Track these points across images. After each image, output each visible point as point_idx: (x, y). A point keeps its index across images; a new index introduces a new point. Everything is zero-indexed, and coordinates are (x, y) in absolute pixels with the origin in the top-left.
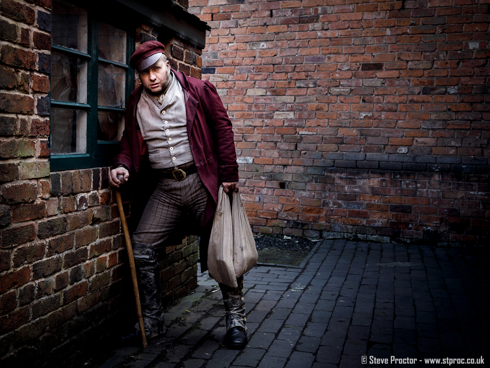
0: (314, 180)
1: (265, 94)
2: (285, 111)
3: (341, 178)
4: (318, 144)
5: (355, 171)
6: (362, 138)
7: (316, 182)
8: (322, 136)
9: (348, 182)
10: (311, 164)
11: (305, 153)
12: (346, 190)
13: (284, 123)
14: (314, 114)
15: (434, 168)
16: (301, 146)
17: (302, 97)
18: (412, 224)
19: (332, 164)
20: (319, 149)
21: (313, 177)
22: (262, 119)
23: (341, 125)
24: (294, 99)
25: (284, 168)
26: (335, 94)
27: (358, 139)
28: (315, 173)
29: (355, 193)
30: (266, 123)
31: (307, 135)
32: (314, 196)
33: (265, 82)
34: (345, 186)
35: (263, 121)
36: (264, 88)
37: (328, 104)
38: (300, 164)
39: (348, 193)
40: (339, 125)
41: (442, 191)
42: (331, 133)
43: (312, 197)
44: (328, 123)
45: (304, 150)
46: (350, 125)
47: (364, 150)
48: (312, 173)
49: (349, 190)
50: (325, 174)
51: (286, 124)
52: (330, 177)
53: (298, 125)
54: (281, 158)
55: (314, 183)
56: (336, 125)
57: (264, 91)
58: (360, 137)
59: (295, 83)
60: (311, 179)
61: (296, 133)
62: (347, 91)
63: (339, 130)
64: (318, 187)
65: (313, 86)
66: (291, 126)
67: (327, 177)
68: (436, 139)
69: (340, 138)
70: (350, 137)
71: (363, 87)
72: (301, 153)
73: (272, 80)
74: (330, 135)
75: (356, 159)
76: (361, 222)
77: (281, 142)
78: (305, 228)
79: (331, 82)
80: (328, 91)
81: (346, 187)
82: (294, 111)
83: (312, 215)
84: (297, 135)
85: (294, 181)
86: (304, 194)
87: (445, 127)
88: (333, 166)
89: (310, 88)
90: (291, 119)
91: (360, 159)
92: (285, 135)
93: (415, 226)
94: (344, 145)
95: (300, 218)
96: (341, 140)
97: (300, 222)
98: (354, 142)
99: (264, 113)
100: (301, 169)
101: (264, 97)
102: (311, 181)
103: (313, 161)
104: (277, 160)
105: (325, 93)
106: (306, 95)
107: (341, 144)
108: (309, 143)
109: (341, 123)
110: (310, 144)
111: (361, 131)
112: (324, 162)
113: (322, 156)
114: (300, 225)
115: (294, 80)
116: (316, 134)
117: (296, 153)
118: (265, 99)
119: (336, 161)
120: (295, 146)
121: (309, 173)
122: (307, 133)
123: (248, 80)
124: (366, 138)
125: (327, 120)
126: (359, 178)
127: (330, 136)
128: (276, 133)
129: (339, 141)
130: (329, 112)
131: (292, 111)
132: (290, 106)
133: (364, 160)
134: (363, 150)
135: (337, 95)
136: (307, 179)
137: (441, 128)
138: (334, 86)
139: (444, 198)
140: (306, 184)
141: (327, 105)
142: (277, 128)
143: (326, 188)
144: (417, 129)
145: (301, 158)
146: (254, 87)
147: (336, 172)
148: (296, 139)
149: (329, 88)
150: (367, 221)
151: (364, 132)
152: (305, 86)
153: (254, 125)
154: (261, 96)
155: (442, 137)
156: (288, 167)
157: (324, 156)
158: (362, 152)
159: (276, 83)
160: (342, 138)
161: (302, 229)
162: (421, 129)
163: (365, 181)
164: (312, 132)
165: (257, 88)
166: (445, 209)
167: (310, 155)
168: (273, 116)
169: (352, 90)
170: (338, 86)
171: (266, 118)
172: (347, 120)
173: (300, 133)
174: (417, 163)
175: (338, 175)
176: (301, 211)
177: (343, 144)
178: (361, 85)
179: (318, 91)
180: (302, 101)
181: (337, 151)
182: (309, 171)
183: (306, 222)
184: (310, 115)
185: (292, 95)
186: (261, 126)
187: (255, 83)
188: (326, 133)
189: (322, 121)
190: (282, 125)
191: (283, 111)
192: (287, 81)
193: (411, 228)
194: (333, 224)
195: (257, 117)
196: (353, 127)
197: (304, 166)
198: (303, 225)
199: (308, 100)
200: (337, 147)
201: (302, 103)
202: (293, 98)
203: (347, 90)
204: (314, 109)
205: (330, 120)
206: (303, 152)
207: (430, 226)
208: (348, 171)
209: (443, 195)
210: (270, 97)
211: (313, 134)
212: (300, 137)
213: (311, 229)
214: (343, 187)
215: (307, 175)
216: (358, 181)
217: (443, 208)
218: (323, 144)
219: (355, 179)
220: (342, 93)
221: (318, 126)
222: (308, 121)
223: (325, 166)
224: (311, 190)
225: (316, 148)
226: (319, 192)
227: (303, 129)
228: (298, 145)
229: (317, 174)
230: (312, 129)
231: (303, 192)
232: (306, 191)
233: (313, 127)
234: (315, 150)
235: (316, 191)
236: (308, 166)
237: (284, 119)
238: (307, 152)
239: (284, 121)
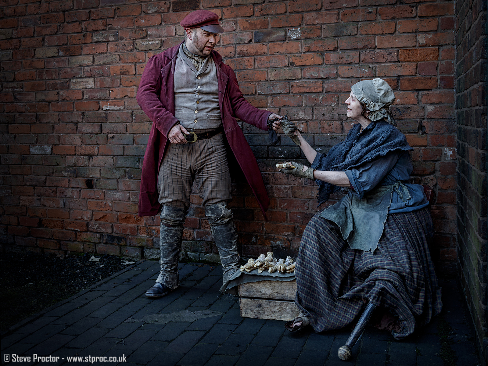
0: (127, 176)
1: (57, 55)
2: (83, 78)
4: (128, 124)
7: (130, 178)
8: (131, 111)
10: (122, 153)
11: (113, 137)
13: (83, 95)
14: (119, 80)
15: (278, 153)
16: (107, 127)
17: (102, 56)
18: (256, 237)
20: (130, 130)
21: (125, 171)
22: (57, 91)
24: (92, 60)
25: (89, 159)
26: (143, 48)
28: (128, 166)
30: (62, 96)
31: (113, 110)
32: (129, 198)
33: (55, 37)
35: (58, 93)
36: (55, 46)
37: (135, 63)
38: (108, 154)
41: (291, 187)
43: (127, 200)
45: (111, 133)
48: (124, 165)
51: (86, 97)
53: (100, 97)
54: (84, 146)
55: (127, 179)
57: (56, 50)
59: (92, 36)
60: (123, 173)
61: (99, 108)
62: (157, 44)
64: (133, 185)
65: (113, 39)
66: (93, 99)
68: (278, 109)
71: (177, 36)
72: (107, 137)
73: (64, 33)
76: (190, 235)
77: (82, 122)
78: (122, 243)
79: (135, 32)
80: (133, 45)
82: (94, 76)
83: (129, 225)
84: (100, 111)
85: (103, 177)
86: (117, 196)
87: (288, 91)
89: (110, 43)
90: (91, 88)
92: (87, 112)
93: (260, 239)
95: (115, 230)
97: (116, 235)
99: (58, 82)
100: (110, 160)
101: (57, 59)
102: (123, 177)
103: (124, 147)
104: (80, 148)
105: (129, 48)
106: (106, 53)
110: (118, 124)
112: (137, 148)
113: (134, 140)
114: (116, 240)
115: (90, 32)
116: (124, 109)
117: (102, 138)
118: (58, 62)
120: (99, 127)
121: (120, 165)
122: (112, 107)
123: (35, 35)
125: (135, 88)
128: (75, 110)
130: (136, 76)
131: (91, 77)
132: (89, 70)
135: (145, 51)
136: (118, 174)
137: (283, 92)
138: (139, 37)
139: (295, 197)
140: (118, 182)
141: (133, 66)
142: (76, 102)
144: (252, 95)
145: (108, 145)
146: (43, 46)
148: (100, 117)
149: (134, 41)
150: (198, 233)
152: (104, 40)
153: (47, 99)
154: (53, 57)
155: (285, 106)
156: (93, 157)
157: (137, 140)
159: (69, 38)
161: (118, 245)
162: (257, 95)
164: (118, 106)
165: (46, 46)
166: (297, 213)
167: (118, 139)
168: (69, 85)
169: (164, 41)
170: (146, 37)
171: (61, 89)
173: (105, 108)
174: (255, 146)
176: (115, 220)
178: (174, 34)
179: (121, 45)
180: (102, 62)
182: (119, 162)
183: (123, 236)
184: (113, 81)
185: (89, 54)
186: (56, 101)
187: (43, 39)
188: (136, 107)
189: (129, 89)
190: (81, 98)
191: (81, 78)
192: (82, 34)
193: (255, 243)
194: (155, 237)
195: (50, 87)
197: (114, 156)
198: (120, 239)
199: (109, 60)
201: (103, 64)
202: (91, 57)
203: (157, 42)
204: (118, 73)
206: (110, 136)
207: (280, 240)
209: (293, 193)
210: (63, 58)
211: (120, 110)
212: (105, 113)
213: (130, 246)
215: (118, 169)
217: (294, 213)
218: (133, 123)
220: (152, 48)
221: (125, 97)
222: (112, 91)
223: (139, 155)
224: (124, 189)
225: (125, 129)
226: (135, 192)
227: (107, 102)
228: (103, 126)
229: (130, 166)
230: (118, 101)
231: (114, 193)
232: (119, 191)
233: (119, 99)
234: (125, 132)
235: (131, 192)
236: (118, 156)
237: (82, 88)
238: (114, 135)
239: (83, 92)
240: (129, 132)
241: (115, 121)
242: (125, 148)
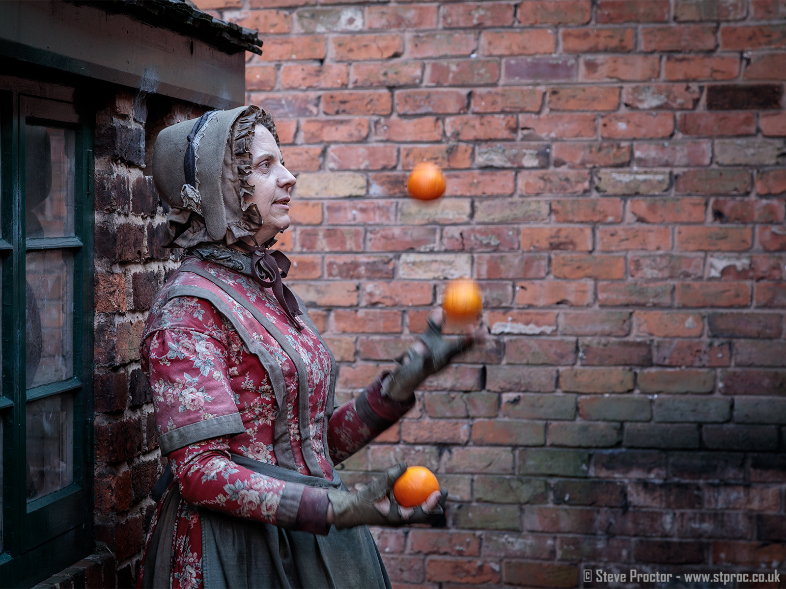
0: (551, 496)
1: (363, 192)
2: (439, 252)
3: (645, 485)
4: (561, 369)
5: (697, 460)
6: (716, 343)
7: (559, 501)
8: (573, 339)
9: (672, 498)
10: (539, 440)
11: (516, 401)
12: (668, 527)
13: (435, 295)
14: (544, 263)
16: (498, 376)
17: (497, 202)
19: (613, 437)
20: (565, 385)
21: (547, 485)
22: (356, 282)
23: (642, 300)
24: (468, 210)
25: (440, 454)
26: (618, 190)
27: (704, 347)
28: (555, 471)
29: (701, 536)
30: (371, 294)
31: (521, 334)
32: (553, 552)
33: (361, 150)
34: (661, 515)
35: (358, 288)
36: (358, 171)
37: (594, 225)
38: (500, 441)
39: (675, 540)
40: (635, 299)
42: (607, 328)
43: (546, 555)
44: (596, 295)
45: (510, 390)
46: (673, 299)
47: (726, 387)
48: (544, 470)
49: (677, 526)
50: (592, 473)
51: (442, 299)
52: (610, 483)
53: (487, 303)
54: (427, 420)
55: (551, 505)
56: (622, 299)
57: (361, 180)
58: (708, 340)
59: (473, 153)
60: (542, 490)
62: (660, 182)
63: (634, 319)
64: (567, 519)
65: (535, 163)
67: (597, 483)
69: (639, 344)
70: (676, 341)
71: (714, 166)
72: (499, 399)
73: (387, 141)
74: (604, 334)
75: (700, 418)
79: (600, 149)
80: (591, 182)
81: (668, 519)
82: (471, 251)
85: (479, 500)
86: (517, 546)
88: (618, 444)
89: (525, 173)
91: (713, 417)
94: (653, 370)
96: (643, 352)
98: (689, 359)
99: (362, 259)
100: (504, 456)
101: (360, 204)
102: (538, 499)
103: (546, 427)
104: (414, 427)
105: (580, 188)
106: (511, 195)
107: (642, 366)
108: (528, 364)
109: (641, 292)
110: (533, 369)
111: (712, 320)
112: (584, 429)
113: (577, 409)
115: (468, 142)
116: (554, 333)
117: (482, 400)
118: (363, 210)
119: (627, 425)
120: (477, 375)
121: (532, 470)
122: (519, 328)
123: (300, 139)
124: (730, 345)
125: (590, 283)
126: (713, 485)
127: (604, 340)
128: (407, 331)
129: (638, 354)
130: (595, 254)
131: (462, 250)
132: (457, 235)
133: (728, 421)
134: (720, 385)
135: (625, 197)
136: (525, 492)
138: (612, 162)
140: (522, 510)
141: (588, 232)
142: (411, 312)
143: (597, 524)
145: (502, 419)
146: (320, 168)
147: (627, 465)
149: (594, 171)
151: (722, 325)
152: (509, 165)
153: (324, 300)
154: (350, 197)
156: (455, 450)
157: (585, 408)
158: (717, 395)
159: (403, 153)
160: (647, 346)
163: (734, 495)
164: (538, 324)
165: (332, 170)
167: (533, 405)
168: (394, 271)
169: (677, 177)
170: (628, 164)
171: (370, 278)
172: (660, 284)
173: (497, 328)
175: (636, 474)
177: (651, 365)
178: (707, 161)
179: (555, 179)
180: (497, 216)
181: (630, 391)
182: (530, 463)
184: (528, 264)
185: (462, 196)
186: (351, 306)
187: (324, 153)
188: (589, 329)
189: (572, 286)
190: (430, 299)
191: (432, 252)
192: (444, 146)
195: (335, 271)
196: (684, 307)
197: (515, 447)
199: (519, 212)
200: (630, 376)
201: (501, 223)
202: (466, 204)
203: (659, 177)
204: (545, 244)
205: (601, 283)
206: (507, 397)
208: (671, 460)
210: (382, 202)
211: (542, 334)
212: (497, 342)
214: (654, 517)
215: (526, 478)
216: (707, 494)
218: (578, 367)
219: (698, 489)
220: (643, 189)
221: (558, 303)
222: (522, 287)
223: (590, 444)
224: (540, 529)
225: (553, 382)
226: (570, 536)
227: (505, 314)
228: (489, 373)
229: (562, 473)
230: (537, 314)
231: (511, 540)
232: (525, 533)
233: (543, 308)
234: (553, 389)
235: (559, 535)
236: (527, 446)
237: (434, 279)
238: (521, 394)
239: (435, 287)
240: (565, 389)
241: (525, 361)
242: (550, 427)
